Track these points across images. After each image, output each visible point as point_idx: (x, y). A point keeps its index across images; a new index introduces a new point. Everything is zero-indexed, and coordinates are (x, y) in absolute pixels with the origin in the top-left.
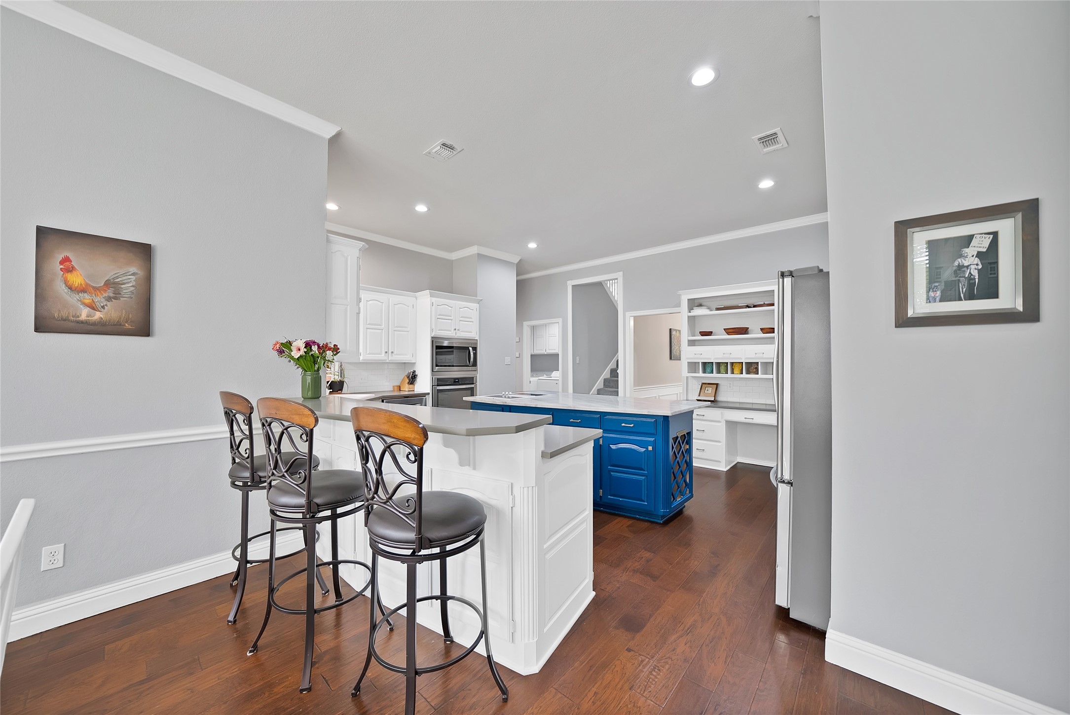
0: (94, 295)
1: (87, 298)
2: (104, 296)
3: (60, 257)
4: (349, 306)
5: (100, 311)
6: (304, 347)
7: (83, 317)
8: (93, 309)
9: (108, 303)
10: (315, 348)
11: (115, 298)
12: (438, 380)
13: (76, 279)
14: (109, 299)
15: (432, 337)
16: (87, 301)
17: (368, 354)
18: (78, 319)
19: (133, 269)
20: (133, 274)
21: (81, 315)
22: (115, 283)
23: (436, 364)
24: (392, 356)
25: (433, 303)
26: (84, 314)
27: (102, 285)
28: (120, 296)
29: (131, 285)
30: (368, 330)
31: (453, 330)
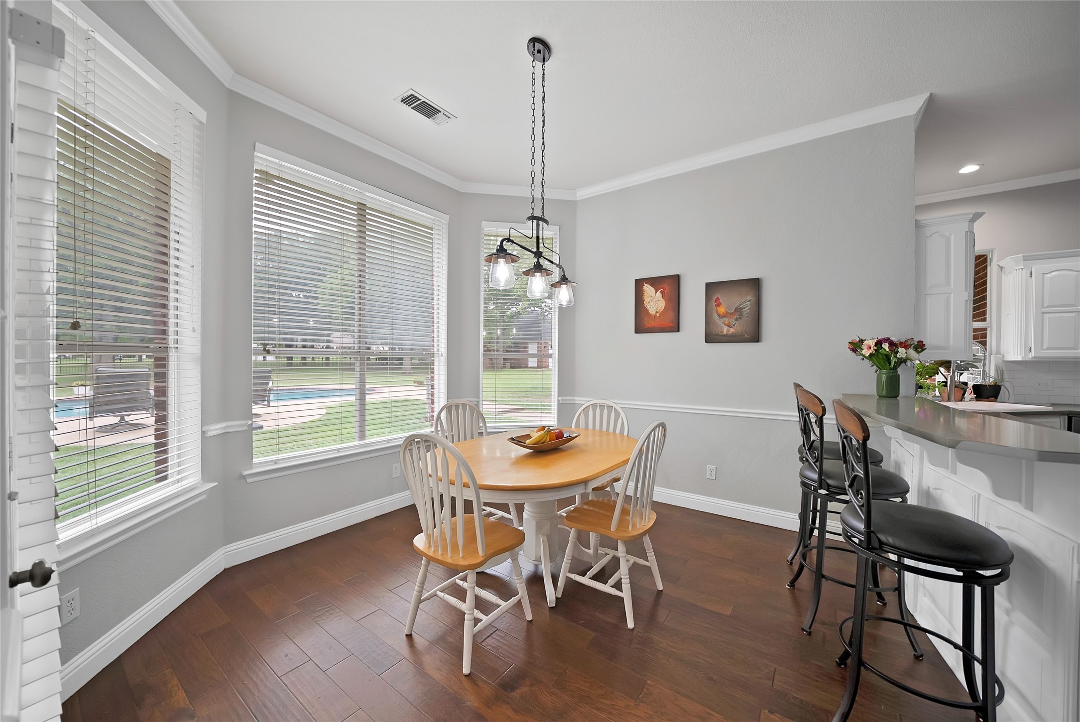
0: (730, 318)
1: (726, 320)
2: (734, 318)
3: (715, 298)
4: (952, 294)
5: (733, 328)
6: (873, 345)
7: (725, 332)
8: (729, 327)
9: (737, 322)
10: (886, 346)
11: (740, 318)
13: (722, 310)
14: (737, 320)
16: (726, 322)
19: (749, 298)
20: (749, 301)
22: (740, 309)
26: (725, 330)
27: (734, 311)
28: (742, 316)
29: (748, 308)
30: (1046, 315)
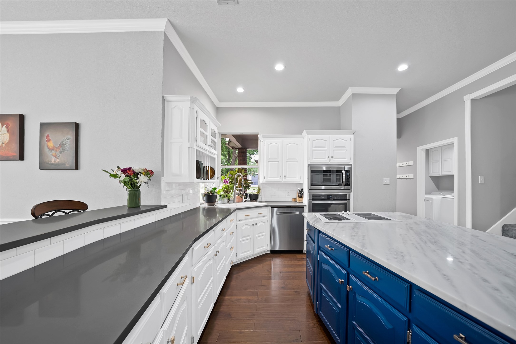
0: (56, 151)
1: (54, 152)
2: (59, 151)
3: (46, 135)
4: (183, 144)
5: (58, 159)
8: (56, 158)
9: (61, 154)
11: (63, 152)
12: (313, 196)
13: (51, 144)
14: (61, 152)
15: (309, 164)
16: (54, 154)
17: (269, 178)
18: (51, 163)
19: (69, 136)
20: (69, 139)
21: (52, 161)
22: (63, 144)
23: (312, 184)
24: (285, 178)
25: (309, 139)
27: (59, 146)
28: (65, 150)
29: (68, 144)
30: (269, 162)
31: (327, 157)
